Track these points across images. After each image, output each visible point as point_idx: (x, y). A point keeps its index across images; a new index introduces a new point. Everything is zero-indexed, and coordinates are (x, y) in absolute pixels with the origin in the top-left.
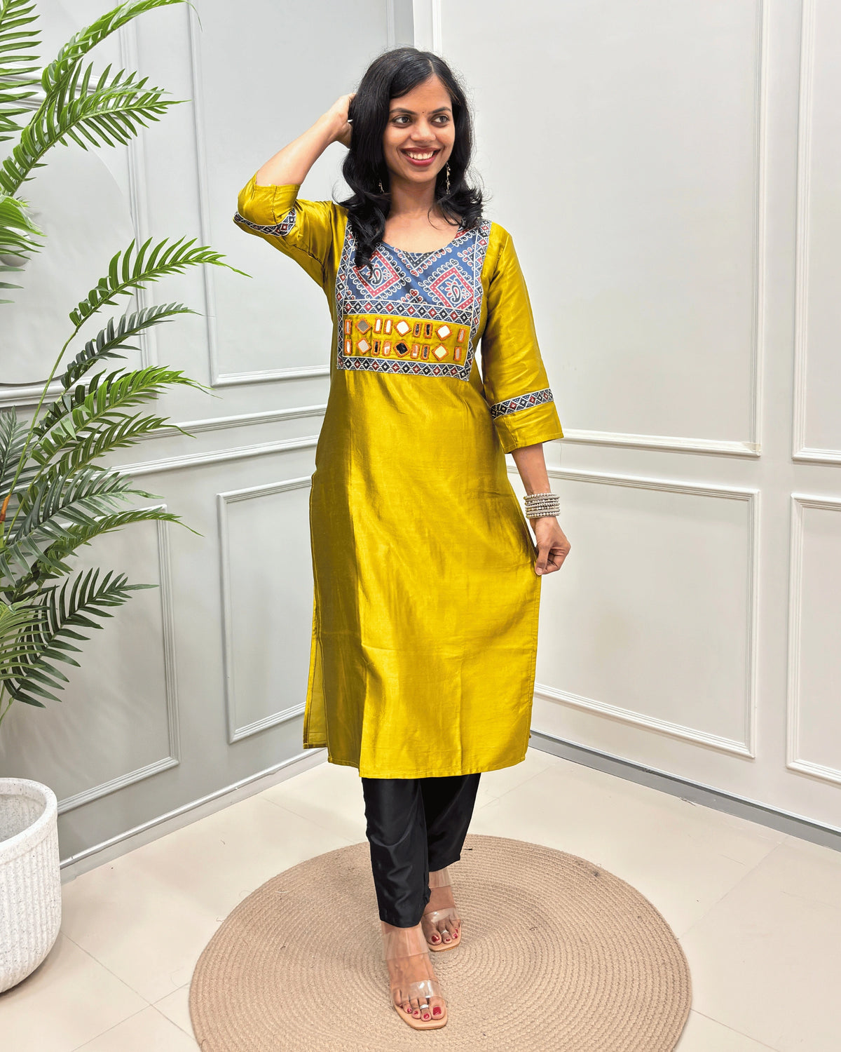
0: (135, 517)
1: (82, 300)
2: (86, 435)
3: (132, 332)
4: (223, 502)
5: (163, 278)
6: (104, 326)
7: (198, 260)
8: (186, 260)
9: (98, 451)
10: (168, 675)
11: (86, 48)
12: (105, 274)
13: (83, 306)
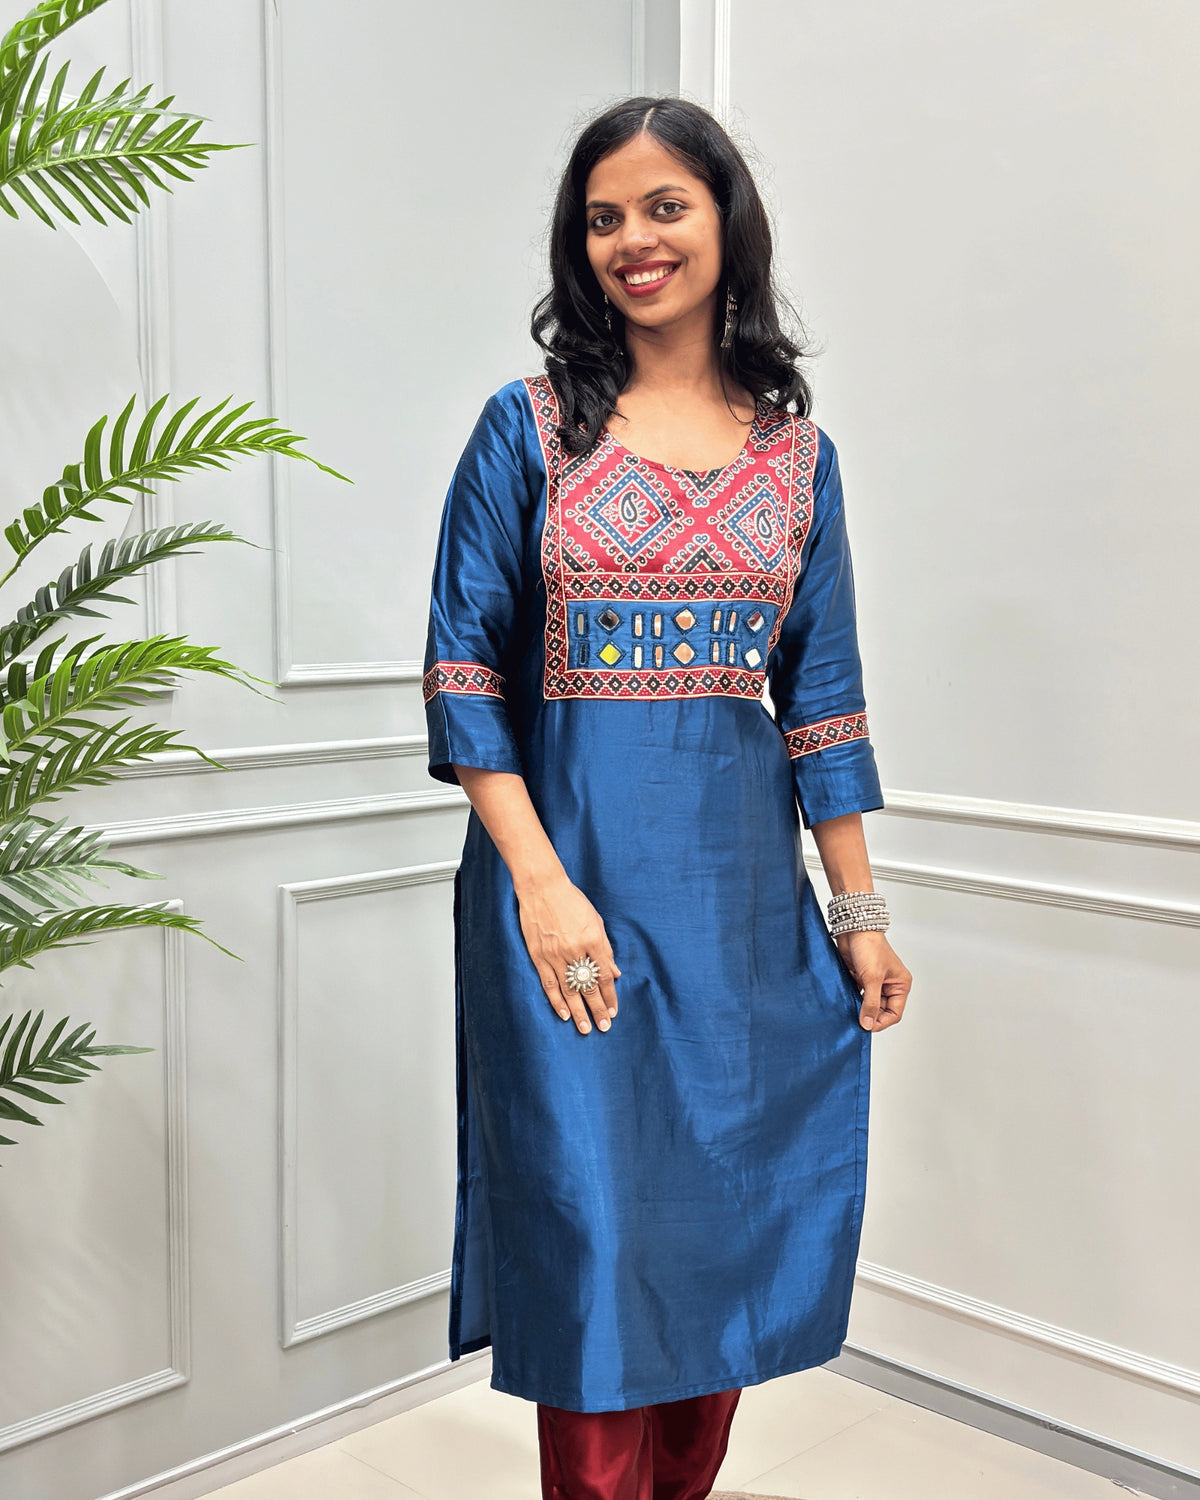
0: (116, 918)
1: (30, 506)
2: (23, 757)
3: (126, 569)
4: (288, 901)
5: (189, 475)
6: (74, 559)
7: (255, 443)
8: (232, 443)
9: (46, 786)
10: (173, 1217)
11: (53, 30)
12: (78, 458)
13: (31, 516)
